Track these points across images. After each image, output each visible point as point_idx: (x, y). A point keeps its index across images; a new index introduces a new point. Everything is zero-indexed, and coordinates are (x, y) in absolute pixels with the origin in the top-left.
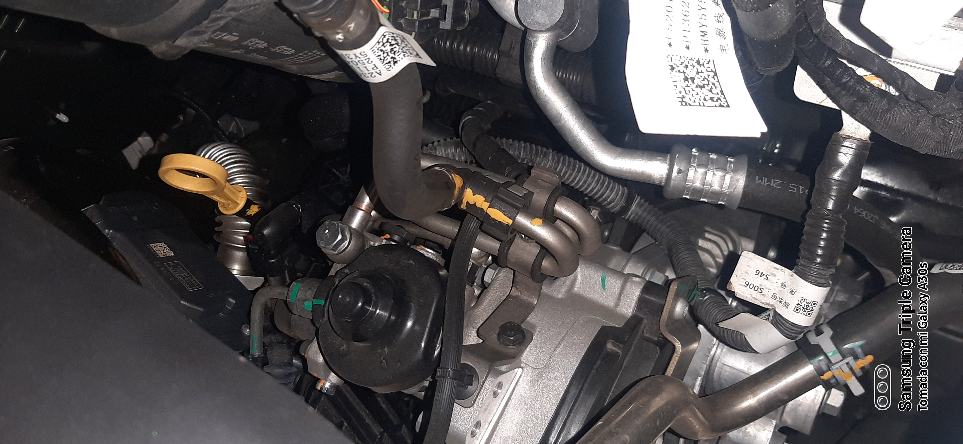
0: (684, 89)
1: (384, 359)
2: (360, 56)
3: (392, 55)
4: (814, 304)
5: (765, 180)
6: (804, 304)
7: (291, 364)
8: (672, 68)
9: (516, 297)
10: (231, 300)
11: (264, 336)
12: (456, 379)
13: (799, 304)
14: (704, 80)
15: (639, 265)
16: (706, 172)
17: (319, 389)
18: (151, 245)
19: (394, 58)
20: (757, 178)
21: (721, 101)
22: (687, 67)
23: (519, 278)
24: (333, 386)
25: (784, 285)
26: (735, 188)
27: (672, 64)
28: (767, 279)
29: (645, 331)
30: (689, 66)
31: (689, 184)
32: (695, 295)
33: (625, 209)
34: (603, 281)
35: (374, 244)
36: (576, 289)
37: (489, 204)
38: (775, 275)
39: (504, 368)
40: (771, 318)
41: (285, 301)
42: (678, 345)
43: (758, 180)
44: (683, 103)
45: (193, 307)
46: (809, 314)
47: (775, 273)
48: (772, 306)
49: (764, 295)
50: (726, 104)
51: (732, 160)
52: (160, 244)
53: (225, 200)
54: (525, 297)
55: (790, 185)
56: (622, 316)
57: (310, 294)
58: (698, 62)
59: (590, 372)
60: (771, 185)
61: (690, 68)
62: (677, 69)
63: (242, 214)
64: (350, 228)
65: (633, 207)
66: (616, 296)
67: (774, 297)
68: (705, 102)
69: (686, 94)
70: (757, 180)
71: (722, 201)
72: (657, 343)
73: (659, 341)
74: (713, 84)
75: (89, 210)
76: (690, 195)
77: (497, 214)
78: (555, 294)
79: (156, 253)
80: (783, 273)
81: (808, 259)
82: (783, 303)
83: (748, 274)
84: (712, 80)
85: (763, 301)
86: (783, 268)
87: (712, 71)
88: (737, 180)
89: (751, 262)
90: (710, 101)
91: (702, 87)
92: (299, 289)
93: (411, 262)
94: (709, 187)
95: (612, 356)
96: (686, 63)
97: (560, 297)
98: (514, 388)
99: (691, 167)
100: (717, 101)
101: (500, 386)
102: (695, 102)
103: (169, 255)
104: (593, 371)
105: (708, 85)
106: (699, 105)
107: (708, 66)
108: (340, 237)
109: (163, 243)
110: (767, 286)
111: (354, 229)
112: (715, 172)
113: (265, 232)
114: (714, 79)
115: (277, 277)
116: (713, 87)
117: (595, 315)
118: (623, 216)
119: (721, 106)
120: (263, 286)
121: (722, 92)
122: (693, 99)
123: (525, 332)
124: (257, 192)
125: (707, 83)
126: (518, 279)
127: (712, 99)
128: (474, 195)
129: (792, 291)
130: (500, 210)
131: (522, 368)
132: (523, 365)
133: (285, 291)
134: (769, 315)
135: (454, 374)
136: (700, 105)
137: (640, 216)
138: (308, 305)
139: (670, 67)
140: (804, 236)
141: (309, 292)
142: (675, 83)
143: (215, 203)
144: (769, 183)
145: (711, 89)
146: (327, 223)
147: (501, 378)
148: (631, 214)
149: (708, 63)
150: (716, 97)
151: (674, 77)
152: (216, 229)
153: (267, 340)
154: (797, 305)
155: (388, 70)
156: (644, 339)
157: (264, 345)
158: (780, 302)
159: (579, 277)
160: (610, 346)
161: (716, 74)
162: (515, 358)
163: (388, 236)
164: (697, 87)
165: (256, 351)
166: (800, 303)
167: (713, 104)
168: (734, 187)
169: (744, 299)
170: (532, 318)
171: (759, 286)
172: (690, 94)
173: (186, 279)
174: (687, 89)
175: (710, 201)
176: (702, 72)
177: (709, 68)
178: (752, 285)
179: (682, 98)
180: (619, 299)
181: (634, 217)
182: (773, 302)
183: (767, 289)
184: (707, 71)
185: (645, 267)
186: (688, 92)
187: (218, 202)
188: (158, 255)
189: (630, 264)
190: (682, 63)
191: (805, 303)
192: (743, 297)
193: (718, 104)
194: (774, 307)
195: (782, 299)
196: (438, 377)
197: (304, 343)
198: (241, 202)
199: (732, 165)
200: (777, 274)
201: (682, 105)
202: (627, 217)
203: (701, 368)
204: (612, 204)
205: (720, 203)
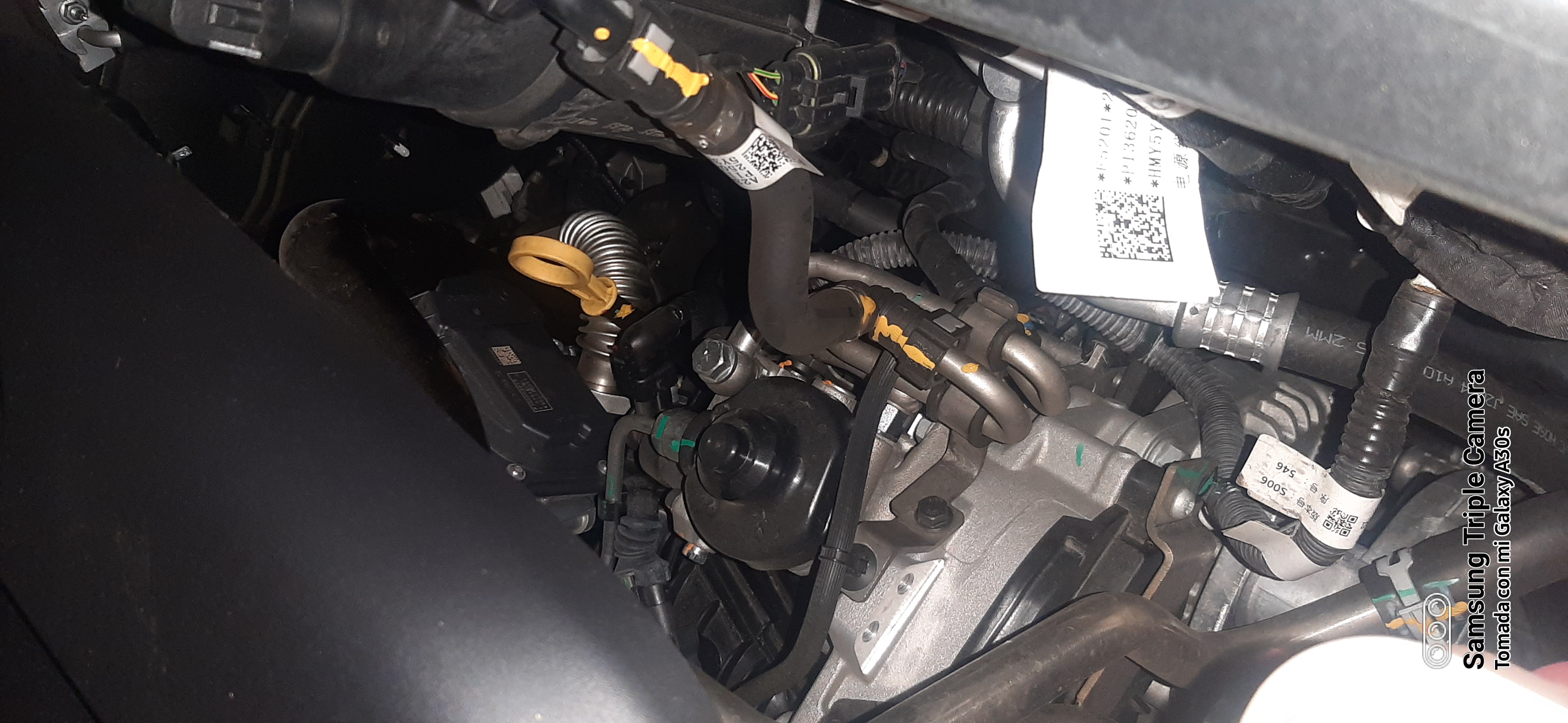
0: (1112, 235)
1: (760, 526)
2: (730, 162)
3: (769, 160)
4: (1353, 519)
5: (1320, 334)
6: (1337, 517)
7: (655, 518)
8: (1100, 207)
9: (950, 463)
10: (585, 427)
11: (625, 477)
12: (843, 563)
13: (1330, 517)
14: (1144, 223)
15: (1146, 434)
16: (1233, 316)
17: (685, 553)
18: (493, 348)
19: (774, 163)
20: (1309, 328)
21: (1162, 253)
22: (1122, 205)
23: (956, 438)
24: (703, 553)
25: (1314, 488)
26: (1273, 342)
27: (1101, 202)
28: (1292, 477)
29: (1128, 529)
30: (1126, 205)
31: (1207, 330)
32: (1209, 486)
33: (1144, 348)
34: (1079, 453)
35: (768, 373)
36: (1039, 461)
37: (907, 338)
38: (1302, 473)
39: (918, 557)
40: (1295, 532)
41: (650, 436)
42: (1169, 554)
43: (1310, 334)
44: (1107, 253)
45: (537, 432)
46: (1345, 532)
47: (1303, 469)
48: (1297, 515)
49: (1287, 498)
50: (1169, 256)
51: (1276, 301)
52: (504, 348)
53: (590, 296)
54: (963, 465)
55: (1358, 343)
56: (1097, 505)
57: (679, 431)
58: (1140, 200)
59: (1036, 576)
60: (1329, 342)
61: (1126, 207)
62: (1107, 208)
63: (609, 315)
64: (737, 351)
65: (1156, 347)
66: (1092, 477)
67: (1301, 502)
68: (1139, 255)
69: (1114, 242)
70: (1307, 332)
71: (1256, 357)
72: (1141, 549)
73: (1146, 545)
74: (1157, 229)
75: (422, 300)
76: (1210, 345)
77: (916, 354)
78: (1007, 465)
79: (499, 360)
80: (1314, 470)
81: (1349, 456)
82: (1311, 512)
83: (1267, 466)
84: (1155, 224)
85: (1285, 507)
86: (1315, 464)
87: (1159, 212)
88: (1278, 331)
89: (1272, 450)
90: (1147, 251)
91: (1138, 233)
92: (667, 423)
93: (807, 403)
94: (1236, 337)
95: (1072, 558)
96: (1122, 201)
97: (1014, 468)
98: (932, 585)
99: (1211, 306)
100: (1157, 252)
101: (910, 579)
102: (1123, 252)
103: (515, 363)
104: (1040, 576)
105: (1148, 231)
106: (1128, 257)
107: (1154, 204)
108: (721, 362)
109: (509, 347)
110: (1292, 487)
111: (741, 352)
112: (1246, 316)
113: (635, 344)
114: (1160, 223)
115: (645, 403)
116: (1156, 233)
117: (1057, 500)
118: (1140, 359)
119: (1161, 259)
120: (628, 413)
121: (1167, 241)
122: (1121, 249)
123: (954, 512)
124: (634, 283)
125: (1148, 228)
126: (954, 440)
127: (1150, 250)
128: (889, 325)
129: (1324, 498)
130: (921, 349)
131: (945, 560)
132: (946, 555)
133: (651, 423)
134: (1294, 528)
135: (842, 556)
136: (1130, 258)
137: (1164, 362)
138: (676, 445)
139: (1097, 207)
140: (1348, 424)
141: (679, 429)
142: (1100, 228)
143: (578, 300)
144: (1325, 338)
145: (1151, 236)
146: (707, 341)
147: (910, 570)
148: (1152, 357)
149: (1155, 201)
150: (1156, 247)
151: (1100, 219)
152: (580, 329)
153: (628, 483)
154: (1328, 518)
155: (766, 176)
156: (1124, 540)
157: (624, 489)
158: (1308, 511)
159: (1046, 444)
160: (1069, 544)
161: (1163, 216)
162: (933, 545)
163: (789, 363)
164: (1131, 232)
165: (613, 496)
166: (1332, 516)
167: (1150, 256)
168: (1272, 339)
169: (1260, 500)
170: (970, 494)
171: (1281, 485)
172: (1119, 243)
173: (532, 396)
174: (1116, 235)
175: (1239, 356)
176: (1143, 213)
177: (1155, 207)
178: (1271, 483)
179: (1106, 248)
180: (1097, 480)
181: (1155, 362)
182: (1298, 510)
183: (1291, 491)
184: (1151, 211)
185: (1154, 437)
186: (1116, 240)
187: (580, 299)
188: (501, 362)
189: (1132, 432)
190: (1116, 201)
191: (1339, 516)
192: (1259, 497)
193: (1156, 256)
194: (1301, 518)
195: (1310, 507)
196: (822, 557)
197: (672, 492)
198: (609, 302)
199: (1273, 309)
200: (1307, 472)
201: (1104, 256)
202: (1145, 361)
203: (1231, 592)
204: (1123, 341)
205: (1252, 359)
